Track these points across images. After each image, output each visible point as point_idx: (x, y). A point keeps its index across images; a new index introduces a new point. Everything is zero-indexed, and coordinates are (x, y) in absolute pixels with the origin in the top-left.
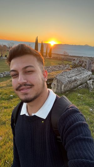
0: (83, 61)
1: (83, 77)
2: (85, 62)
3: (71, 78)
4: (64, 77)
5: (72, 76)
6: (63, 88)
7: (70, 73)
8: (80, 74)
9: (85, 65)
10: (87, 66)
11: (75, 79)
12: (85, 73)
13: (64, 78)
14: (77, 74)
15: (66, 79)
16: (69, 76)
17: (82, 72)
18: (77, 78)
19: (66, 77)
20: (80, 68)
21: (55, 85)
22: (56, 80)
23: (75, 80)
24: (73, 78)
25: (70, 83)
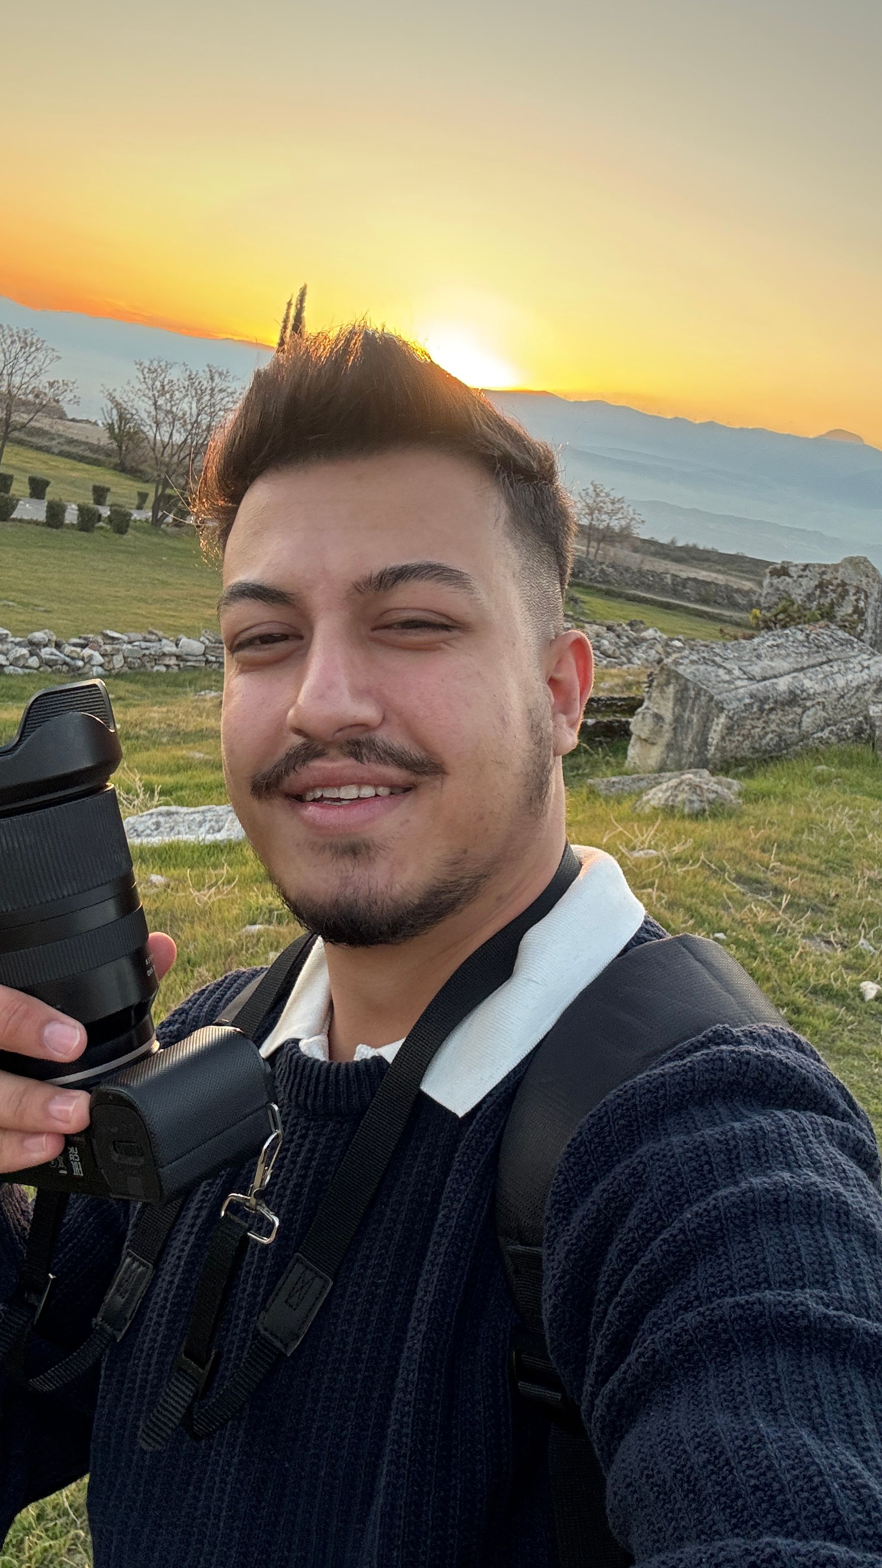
0: (843, 584)
1: (841, 682)
2: (858, 590)
3: (765, 679)
4: (721, 672)
5: (770, 673)
6: (714, 737)
7: (762, 651)
8: (826, 667)
9: (857, 610)
10: (870, 622)
11: (791, 692)
12: (854, 664)
13: (727, 678)
14: (805, 661)
15: (739, 683)
16: (756, 670)
17: (832, 655)
18: (807, 683)
19: (737, 672)
20: (822, 632)
21: (658, 718)
22: (671, 690)
23: (794, 699)
24: (783, 684)
25: (761, 710)
